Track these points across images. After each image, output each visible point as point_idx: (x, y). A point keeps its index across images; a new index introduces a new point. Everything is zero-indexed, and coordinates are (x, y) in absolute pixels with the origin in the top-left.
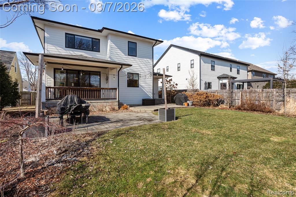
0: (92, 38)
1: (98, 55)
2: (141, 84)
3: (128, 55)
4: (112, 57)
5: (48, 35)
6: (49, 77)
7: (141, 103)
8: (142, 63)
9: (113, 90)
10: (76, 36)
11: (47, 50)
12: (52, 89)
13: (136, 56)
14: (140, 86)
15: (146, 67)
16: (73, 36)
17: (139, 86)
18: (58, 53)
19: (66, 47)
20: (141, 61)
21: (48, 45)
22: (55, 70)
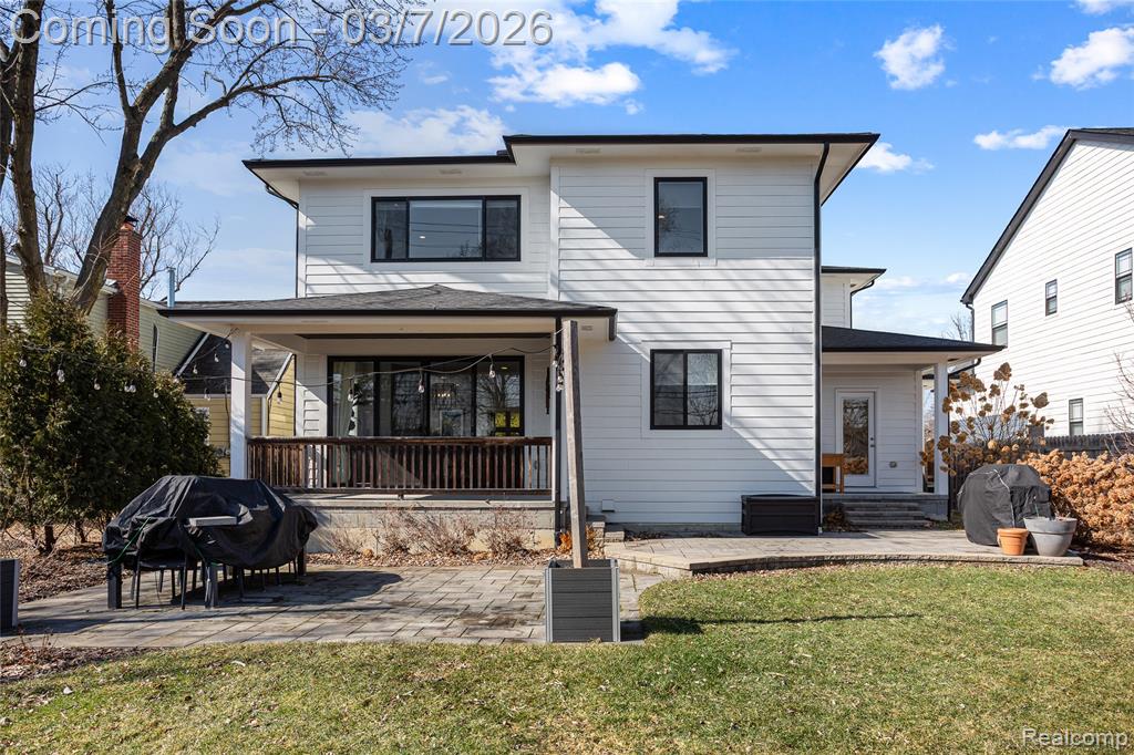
0: (486, 199)
1: (509, 277)
2: (737, 412)
3: (658, 254)
4: (563, 276)
5: (310, 222)
6: (310, 395)
7: (737, 519)
8: (744, 286)
9: (534, 448)
10: (414, 205)
11: (306, 285)
12: (318, 447)
13: (704, 254)
14: (732, 418)
15: (766, 307)
16: (402, 207)
17: (725, 421)
18: (344, 290)
19: (374, 259)
20: (733, 275)
21: (311, 261)
22: (333, 362)
